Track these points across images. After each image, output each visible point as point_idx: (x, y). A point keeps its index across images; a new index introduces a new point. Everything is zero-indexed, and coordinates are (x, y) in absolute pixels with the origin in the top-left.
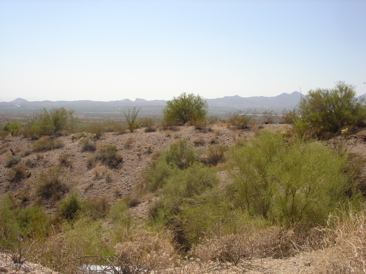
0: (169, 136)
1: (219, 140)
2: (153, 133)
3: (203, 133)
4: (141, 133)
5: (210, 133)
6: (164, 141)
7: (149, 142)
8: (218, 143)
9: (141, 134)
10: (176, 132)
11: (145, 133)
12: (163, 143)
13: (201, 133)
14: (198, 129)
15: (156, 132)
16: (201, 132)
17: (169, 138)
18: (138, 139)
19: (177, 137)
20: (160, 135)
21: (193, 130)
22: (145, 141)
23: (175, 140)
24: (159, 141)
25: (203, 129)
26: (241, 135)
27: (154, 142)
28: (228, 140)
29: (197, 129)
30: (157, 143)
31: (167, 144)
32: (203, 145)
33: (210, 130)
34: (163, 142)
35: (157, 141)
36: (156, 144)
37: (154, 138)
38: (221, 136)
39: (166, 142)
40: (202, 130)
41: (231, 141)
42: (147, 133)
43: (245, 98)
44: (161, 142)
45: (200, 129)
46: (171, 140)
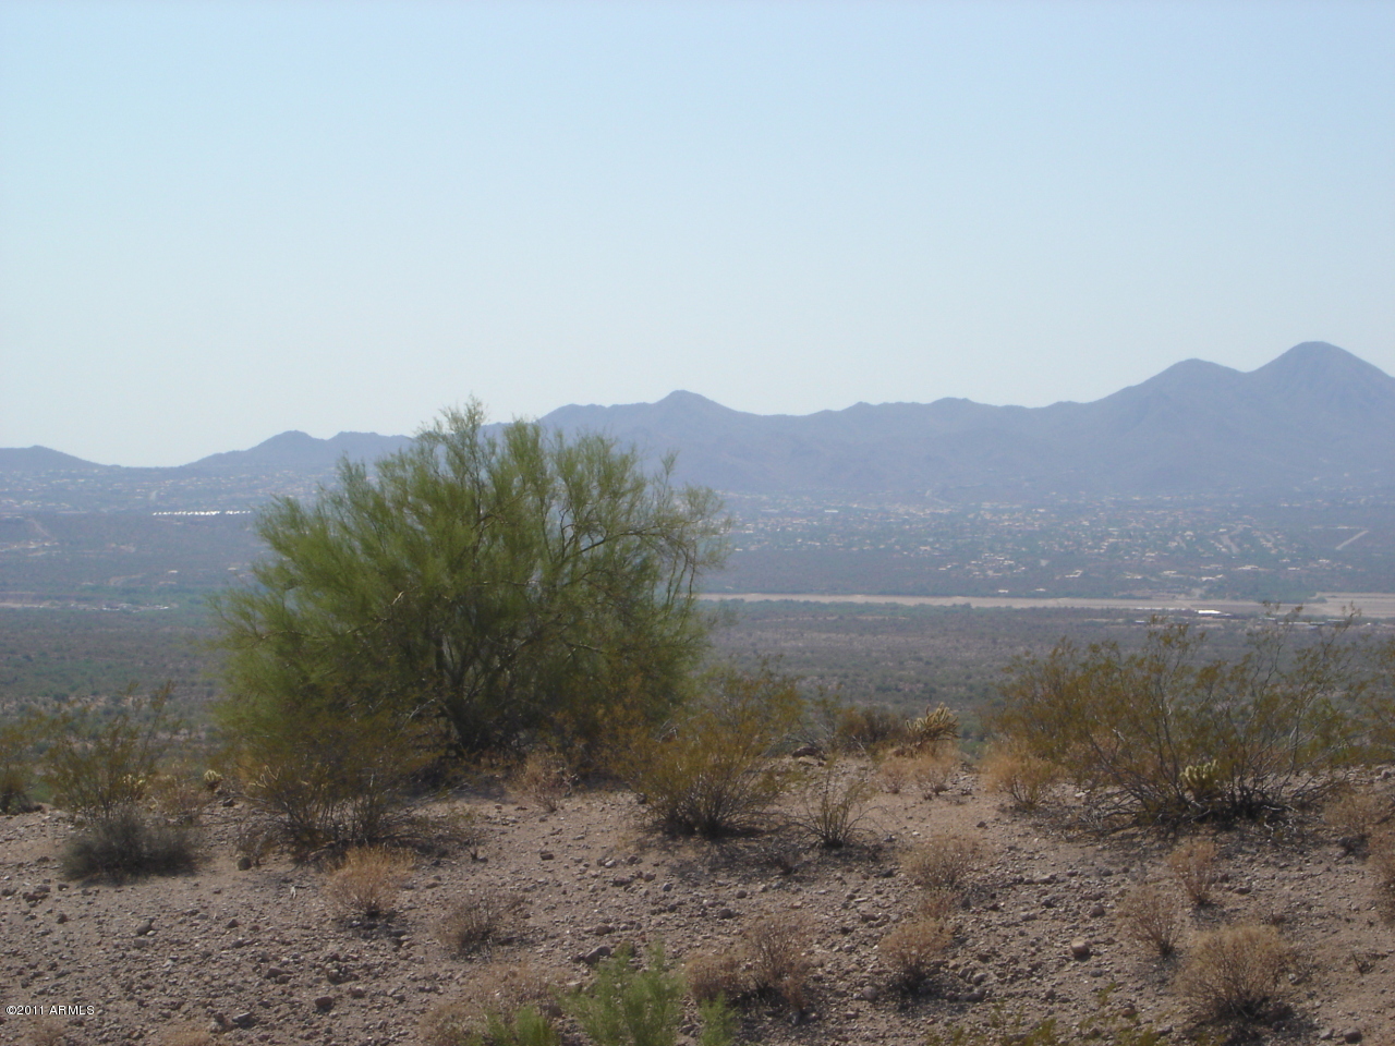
0: (374, 920)
1: (984, 959)
2: (176, 891)
3: (763, 876)
4: (29, 885)
5: (853, 880)
6: (335, 980)
7: (158, 1000)
8: (979, 998)
9: (32, 899)
10: (444, 873)
11: (75, 889)
12: (325, 1006)
13: (747, 880)
14: (688, 831)
15: (206, 882)
16: (731, 863)
17: (390, 945)
18: (19, 963)
19: (475, 940)
20: (274, 914)
21: (643, 847)
22: (116, 991)
23: (461, 969)
24: (273, 990)
25: (750, 833)
26: (1215, 894)
27: (223, 1003)
28: (1082, 954)
29: (676, 827)
30: (263, 1014)
31: (376, 1017)
32: (803, 1017)
33: (838, 847)
34: (325, 990)
35: (254, 979)
36: (246, 1023)
37: (213, 945)
38: (994, 916)
39: (358, 995)
40: (740, 844)
41: (1128, 964)
42: (108, 898)
43: (781, 428)
44: (307, 997)
45: (715, 831)
46: (418, 970)
